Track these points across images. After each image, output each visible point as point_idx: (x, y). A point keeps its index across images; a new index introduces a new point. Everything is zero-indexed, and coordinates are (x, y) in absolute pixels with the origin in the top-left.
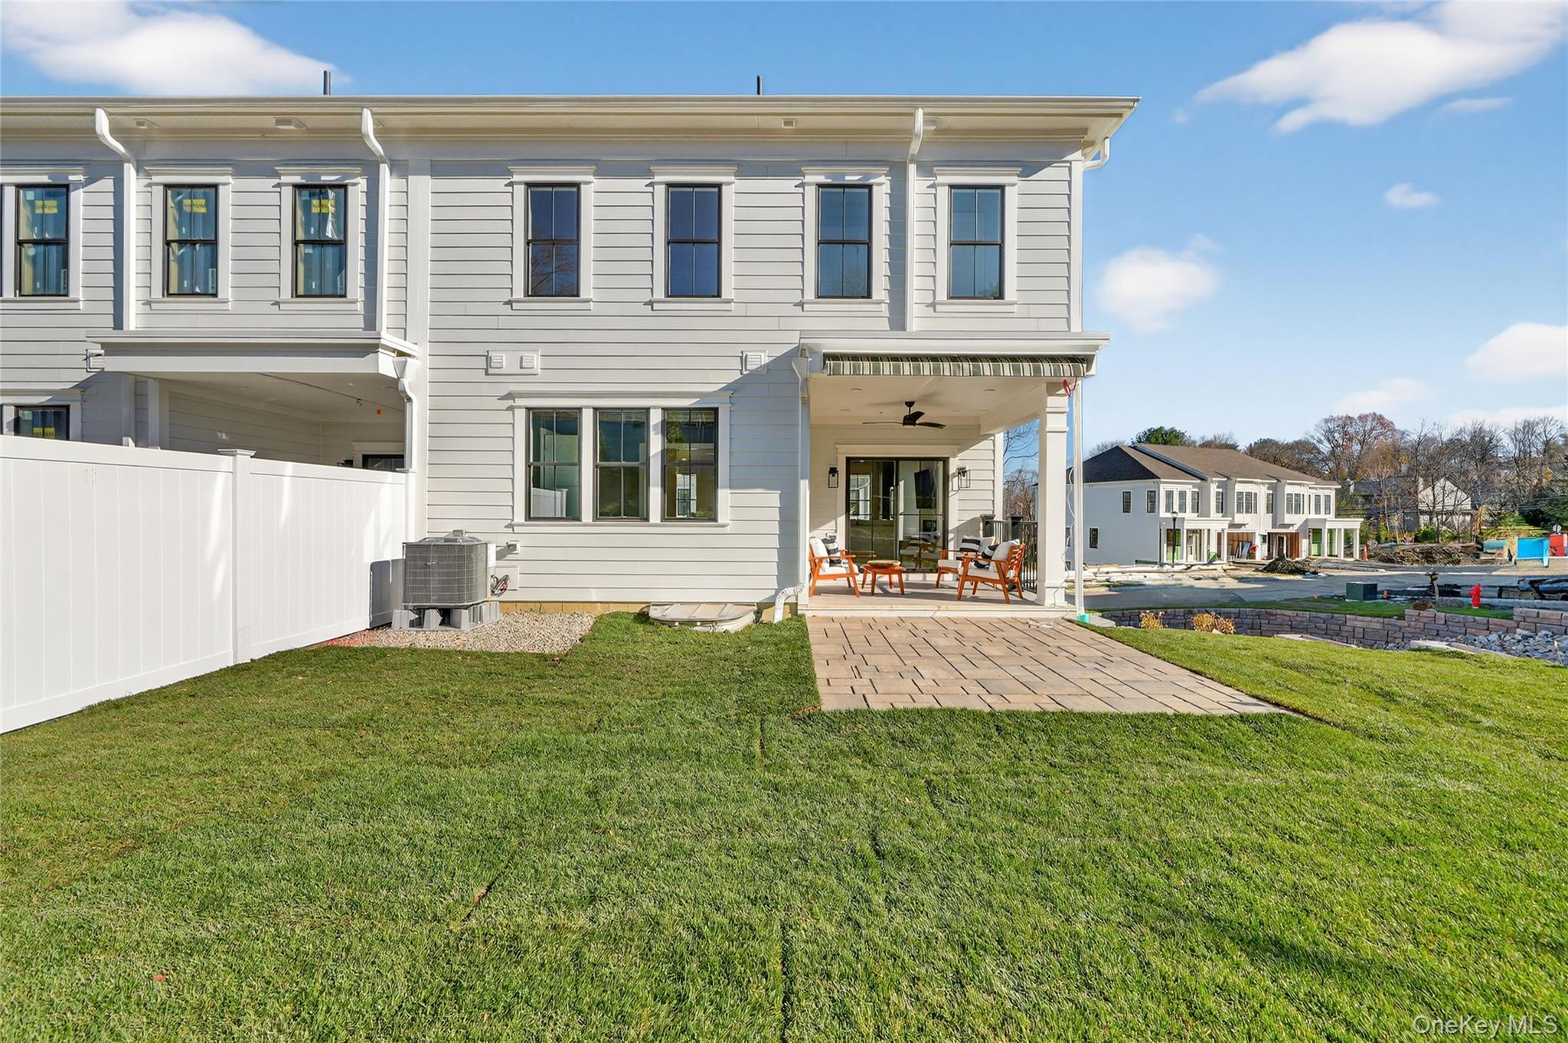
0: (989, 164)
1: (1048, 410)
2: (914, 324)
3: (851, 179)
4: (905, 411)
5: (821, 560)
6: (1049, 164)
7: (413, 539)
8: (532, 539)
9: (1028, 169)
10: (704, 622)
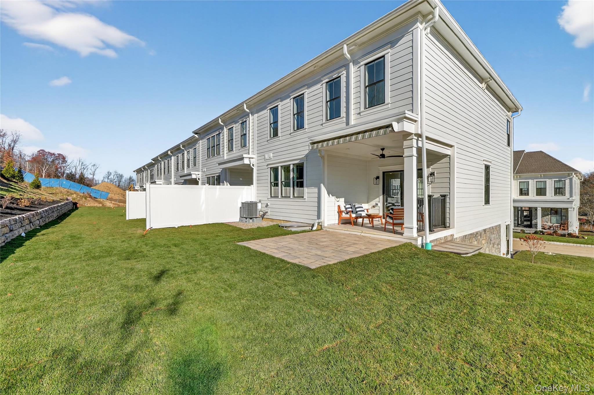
0: (379, 48)
1: (404, 147)
2: (352, 122)
3: (335, 76)
4: (381, 152)
5: (342, 211)
6: (403, 37)
7: (243, 202)
8: (272, 202)
9: (393, 44)
10: (286, 227)
